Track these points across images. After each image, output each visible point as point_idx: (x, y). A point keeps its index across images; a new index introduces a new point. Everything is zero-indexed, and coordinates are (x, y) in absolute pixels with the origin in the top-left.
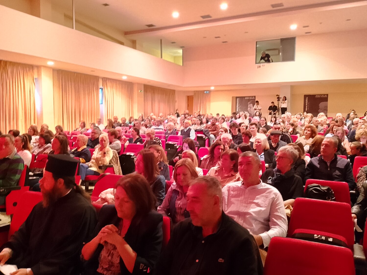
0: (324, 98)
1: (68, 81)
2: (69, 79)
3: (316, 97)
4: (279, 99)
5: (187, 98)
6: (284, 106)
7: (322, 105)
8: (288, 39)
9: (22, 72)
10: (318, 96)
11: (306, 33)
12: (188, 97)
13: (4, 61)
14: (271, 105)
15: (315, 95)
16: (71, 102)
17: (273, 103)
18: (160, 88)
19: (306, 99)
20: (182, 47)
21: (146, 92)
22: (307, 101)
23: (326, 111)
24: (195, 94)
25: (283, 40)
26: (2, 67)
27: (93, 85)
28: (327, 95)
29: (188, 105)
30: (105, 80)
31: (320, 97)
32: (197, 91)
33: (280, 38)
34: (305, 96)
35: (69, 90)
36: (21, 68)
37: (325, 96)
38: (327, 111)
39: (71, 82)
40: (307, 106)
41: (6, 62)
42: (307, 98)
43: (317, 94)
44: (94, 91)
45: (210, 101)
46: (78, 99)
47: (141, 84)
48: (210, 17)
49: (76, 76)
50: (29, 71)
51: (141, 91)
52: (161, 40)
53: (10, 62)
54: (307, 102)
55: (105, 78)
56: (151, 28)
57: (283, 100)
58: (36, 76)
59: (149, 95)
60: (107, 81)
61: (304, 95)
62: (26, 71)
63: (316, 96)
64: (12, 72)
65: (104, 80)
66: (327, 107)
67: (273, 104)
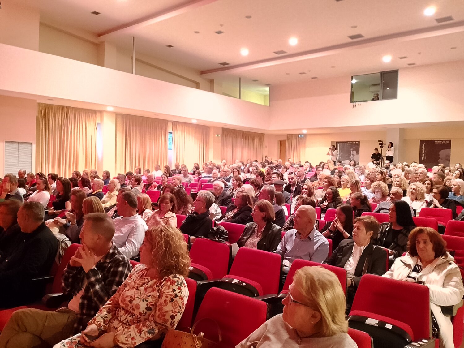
0: (447, 145)
1: (133, 126)
2: (134, 123)
3: (435, 143)
4: (382, 145)
5: (280, 143)
6: (390, 154)
7: (443, 153)
8: (389, 73)
9: (85, 117)
10: (438, 142)
11: (409, 64)
12: (281, 141)
13: (67, 107)
14: (374, 152)
15: (434, 141)
16: (136, 147)
17: (376, 149)
18: (244, 131)
19: (423, 146)
20: (268, 85)
21: (226, 136)
22: (423, 148)
23: (448, 161)
24: (288, 137)
25: (383, 74)
26: (65, 112)
27: (161, 129)
28: (450, 141)
29: (280, 151)
30: (176, 124)
31: (440, 143)
32: (290, 135)
33: (379, 72)
34: (422, 142)
35: (133, 135)
36: (84, 114)
37: (448, 142)
38: (450, 161)
39: (136, 126)
40: (423, 155)
41: (68, 108)
42: (424, 144)
43: (436, 139)
44: (162, 136)
45: (305, 147)
46: (143, 144)
47: (218, 128)
48: (285, 52)
49: (142, 120)
50: (92, 116)
51: (218, 135)
52: (240, 79)
53: (73, 108)
54: (423, 150)
55: (175, 121)
56: (225, 66)
57: (389, 147)
58: (98, 121)
59: (230, 140)
60: (178, 125)
61: (420, 141)
62: (88, 117)
63: (436, 141)
64: (75, 118)
65: (174, 123)
66: (450, 156)
67: (376, 151)
